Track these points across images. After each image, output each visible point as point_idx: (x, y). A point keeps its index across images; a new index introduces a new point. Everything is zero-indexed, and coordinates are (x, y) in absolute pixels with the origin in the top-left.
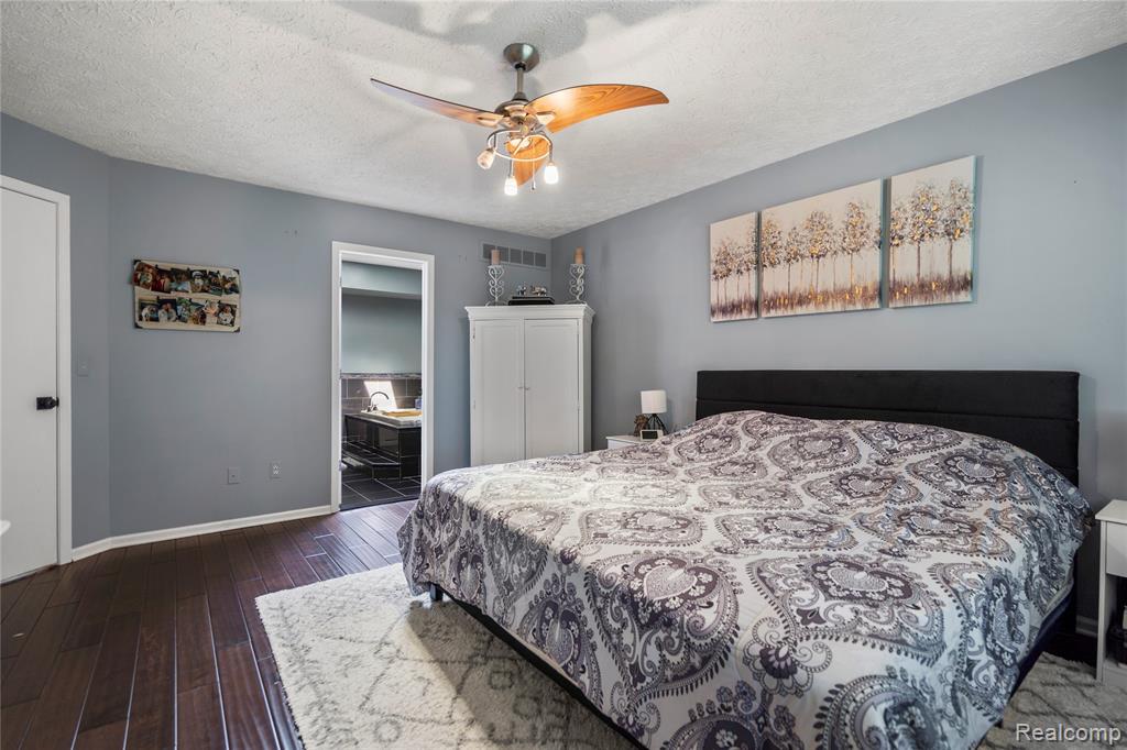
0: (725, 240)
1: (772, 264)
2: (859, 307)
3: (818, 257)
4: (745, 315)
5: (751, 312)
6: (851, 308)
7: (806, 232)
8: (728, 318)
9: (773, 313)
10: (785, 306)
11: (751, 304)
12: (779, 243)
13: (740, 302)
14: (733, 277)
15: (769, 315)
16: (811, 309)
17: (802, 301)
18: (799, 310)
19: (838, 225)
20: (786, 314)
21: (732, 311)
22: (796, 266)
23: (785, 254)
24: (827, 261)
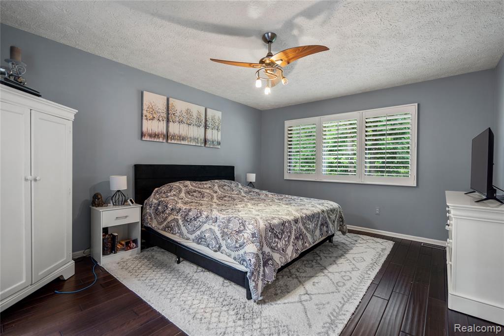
0: (152, 102)
1: (173, 122)
2: (199, 145)
3: (189, 125)
4: (161, 140)
5: (164, 139)
6: (197, 145)
7: (185, 114)
8: (153, 140)
9: (173, 141)
10: (178, 140)
11: (164, 136)
12: (176, 114)
13: (159, 133)
14: (155, 121)
15: (171, 142)
16: (186, 143)
17: (184, 139)
18: (183, 142)
19: (195, 117)
20: (178, 143)
21: (155, 137)
22: (182, 125)
23: (178, 119)
24: (191, 127)
